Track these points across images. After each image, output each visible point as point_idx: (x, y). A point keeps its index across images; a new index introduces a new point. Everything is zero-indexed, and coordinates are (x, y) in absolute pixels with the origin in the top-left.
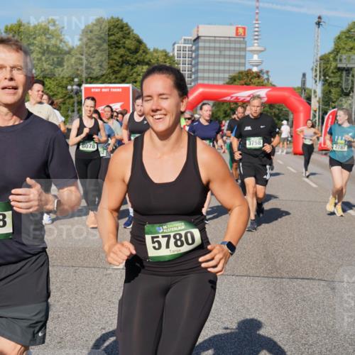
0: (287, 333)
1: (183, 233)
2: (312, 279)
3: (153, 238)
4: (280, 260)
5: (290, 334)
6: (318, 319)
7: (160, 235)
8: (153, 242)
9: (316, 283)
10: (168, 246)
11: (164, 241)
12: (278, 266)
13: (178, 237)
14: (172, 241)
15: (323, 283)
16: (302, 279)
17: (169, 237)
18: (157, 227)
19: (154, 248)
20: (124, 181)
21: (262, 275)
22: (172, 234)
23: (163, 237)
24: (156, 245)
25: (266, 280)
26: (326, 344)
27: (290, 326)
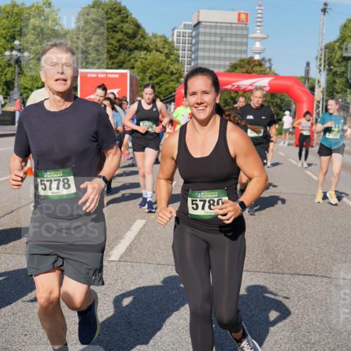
0: (288, 331)
1: (216, 200)
2: (315, 275)
3: (193, 201)
4: (281, 256)
5: (292, 332)
6: (321, 317)
7: (198, 200)
8: (193, 204)
9: (319, 280)
10: (203, 208)
11: (200, 204)
12: (279, 261)
13: (212, 202)
14: (207, 204)
15: (325, 280)
16: (304, 275)
17: (205, 201)
18: (196, 193)
19: (193, 208)
20: (173, 158)
21: (263, 270)
22: (207, 200)
23: (200, 201)
24: (195, 206)
25: (267, 275)
26: (329, 343)
27: (292, 324)
